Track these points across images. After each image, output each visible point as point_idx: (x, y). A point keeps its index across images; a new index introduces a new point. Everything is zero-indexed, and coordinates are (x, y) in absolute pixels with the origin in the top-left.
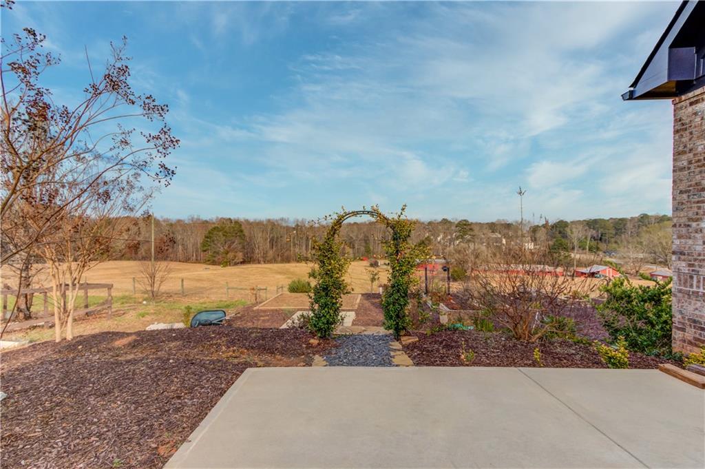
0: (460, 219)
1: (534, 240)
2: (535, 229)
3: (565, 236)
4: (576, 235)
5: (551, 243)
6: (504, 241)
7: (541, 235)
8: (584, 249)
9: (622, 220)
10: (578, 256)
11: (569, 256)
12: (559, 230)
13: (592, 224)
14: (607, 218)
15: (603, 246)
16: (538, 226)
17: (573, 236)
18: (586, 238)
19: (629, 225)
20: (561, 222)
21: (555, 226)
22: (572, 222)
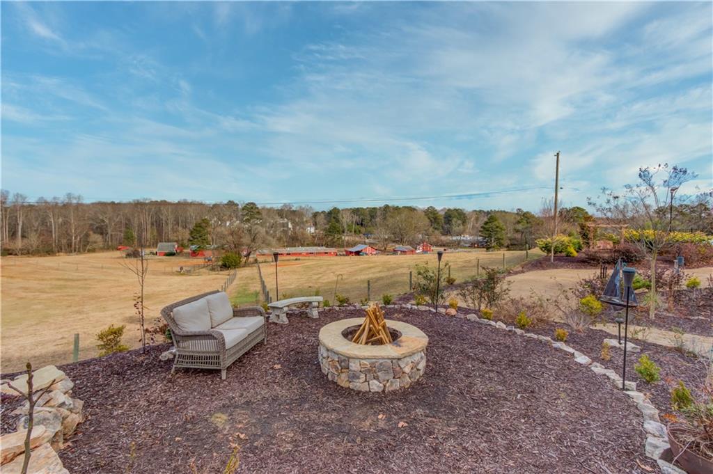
0: (247, 202)
1: (315, 224)
2: (316, 215)
3: (338, 221)
4: (346, 220)
5: (328, 226)
6: (290, 226)
7: (321, 219)
8: (351, 232)
9: (374, 209)
10: (347, 238)
11: (341, 238)
12: (333, 215)
13: (356, 211)
14: (365, 207)
15: (363, 230)
16: (318, 212)
17: (344, 220)
18: (352, 222)
19: (379, 213)
20: (335, 209)
21: (330, 213)
22: (343, 210)
